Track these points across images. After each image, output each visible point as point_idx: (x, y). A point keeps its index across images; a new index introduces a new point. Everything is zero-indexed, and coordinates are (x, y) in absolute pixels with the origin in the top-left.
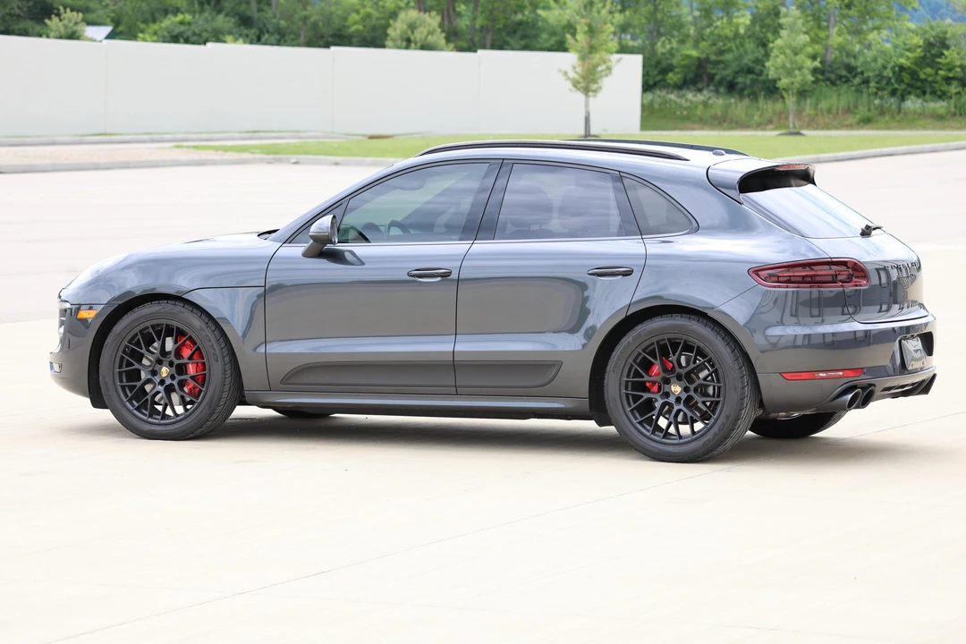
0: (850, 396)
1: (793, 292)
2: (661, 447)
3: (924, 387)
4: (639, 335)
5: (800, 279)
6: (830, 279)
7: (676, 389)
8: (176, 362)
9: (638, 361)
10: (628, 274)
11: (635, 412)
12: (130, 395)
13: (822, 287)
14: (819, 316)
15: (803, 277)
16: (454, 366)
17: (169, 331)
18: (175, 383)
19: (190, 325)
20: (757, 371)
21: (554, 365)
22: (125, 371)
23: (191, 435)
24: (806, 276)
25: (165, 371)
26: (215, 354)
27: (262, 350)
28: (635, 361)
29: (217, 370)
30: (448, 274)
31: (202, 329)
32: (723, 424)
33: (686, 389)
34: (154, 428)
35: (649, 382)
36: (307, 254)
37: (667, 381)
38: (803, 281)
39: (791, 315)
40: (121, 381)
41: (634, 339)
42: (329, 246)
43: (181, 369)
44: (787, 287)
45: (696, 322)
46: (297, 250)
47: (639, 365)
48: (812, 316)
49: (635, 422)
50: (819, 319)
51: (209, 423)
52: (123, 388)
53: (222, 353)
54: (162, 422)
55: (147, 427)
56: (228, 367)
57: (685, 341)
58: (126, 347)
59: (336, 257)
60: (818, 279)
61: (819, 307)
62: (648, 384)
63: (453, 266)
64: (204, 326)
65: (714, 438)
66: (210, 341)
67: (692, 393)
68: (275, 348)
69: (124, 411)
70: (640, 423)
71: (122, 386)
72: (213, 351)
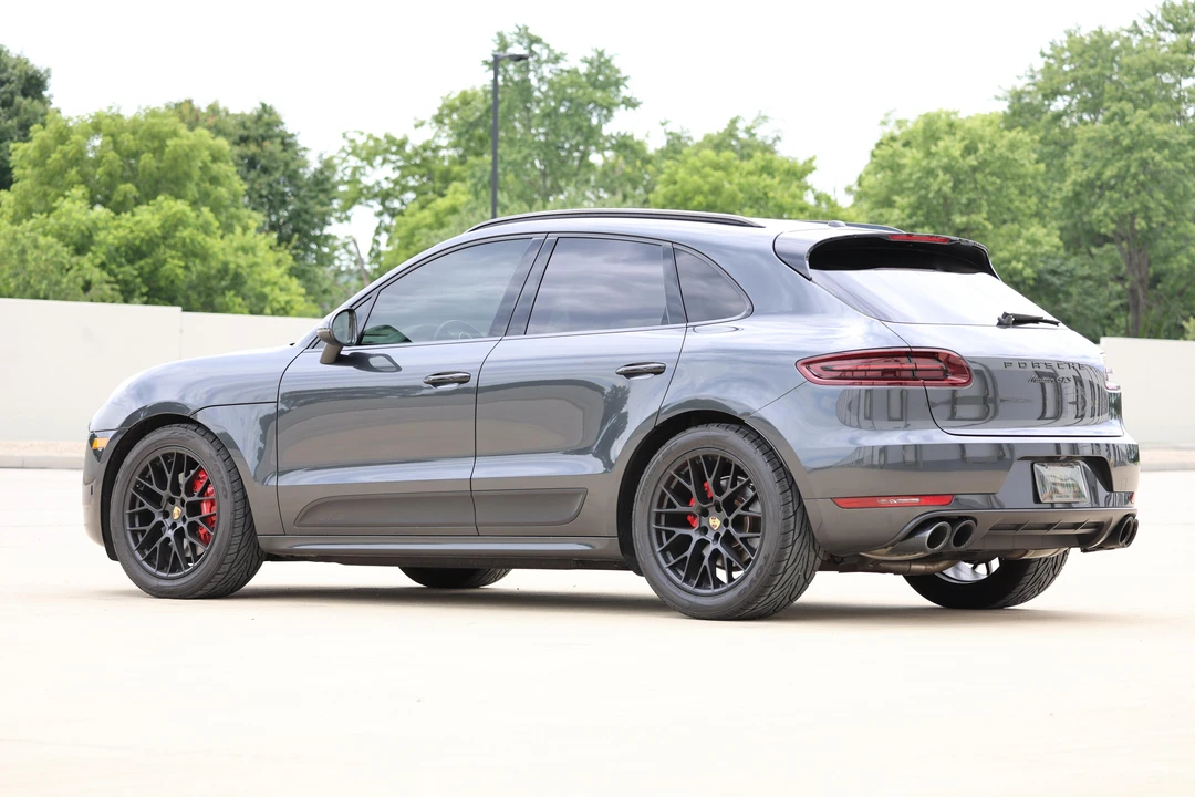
0: (928, 533)
1: (867, 390)
2: (692, 599)
4: (670, 451)
6: (909, 374)
7: (715, 522)
8: (188, 500)
9: (672, 487)
10: (658, 371)
11: (668, 553)
12: (141, 540)
13: (906, 384)
14: (901, 419)
16: (473, 499)
18: (185, 526)
19: (202, 454)
20: (803, 496)
22: (137, 513)
23: (200, 593)
24: (890, 370)
25: (176, 512)
26: (224, 489)
27: (273, 482)
28: (667, 487)
29: (227, 509)
30: (462, 381)
31: (211, 458)
32: (761, 568)
33: (725, 523)
34: (163, 583)
36: (325, 360)
37: (705, 513)
40: (132, 525)
43: (192, 509)
44: (861, 384)
45: (733, 433)
46: (318, 354)
47: (672, 492)
49: (665, 565)
52: (134, 533)
53: (233, 487)
54: (170, 575)
55: (155, 582)
56: (238, 505)
57: (723, 459)
58: (138, 482)
59: (359, 361)
63: (471, 370)
64: (214, 453)
65: (750, 586)
66: (219, 472)
67: (730, 527)
68: (287, 480)
69: (134, 563)
70: (671, 567)
71: (132, 531)
72: (222, 486)
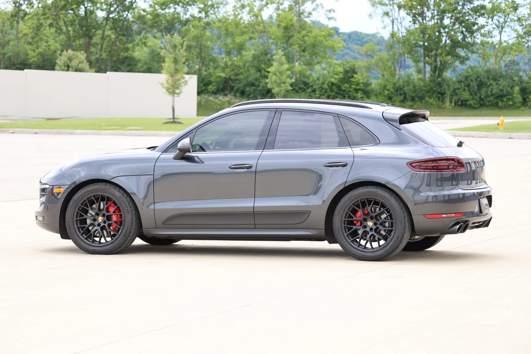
0: (458, 226)
1: (428, 174)
2: (363, 253)
3: (486, 224)
4: (351, 196)
5: (431, 167)
6: (447, 167)
7: (370, 224)
8: (107, 214)
9: (350, 210)
10: (345, 165)
11: (349, 236)
12: (82, 232)
13: (442, 171)
14: (441, 186)
15: (433, 166)
16: (254, 214)
17: (103, 199)
18: (106, 225)
19: (114, 195)
20: (412, 214)
21: (306, 213)
22: (79, 220)
23: (115, 252)
24: (435, 166)
25: (100, 219)
26: (127, 210)
27: (152, 207)
28: (349, 210)
29: (129, 218)
30: (250, 167)
32: (395, 241)
33: (375, 224)
34: (95, 248)
35: (355, 220)
36: (176, 158)
37: (365, 220)
38: (433, 168)
39: (427, 185)
40: (77, 225)
41: (349, 198)
42: (188, 154)
43: (109, 218)
44: (425, 171)
45: (380, 190)
46: (171, 155)
47: (351, 212)
48: (438, 186)
49: (349, 241)
50: (441, 188)
51: (124, 245)
52: (78, 228)
53: (131, 209)
54: (99, 245)
55: (91, 248)
56: (134, 216)
57: (375, 200)
58: (80, 207)
59: (190, 159)
60: (440, 167)
61: (441, 181)
62: (355, 222)
63: (253, 162)
64: (121, 196)
65: (390, 248)
66: (125, 203)
67: (378, 226)
68: (158, 206)
69: (79, 240)
70: (352, 241)
71: (78, 227)
72: (126, 208)
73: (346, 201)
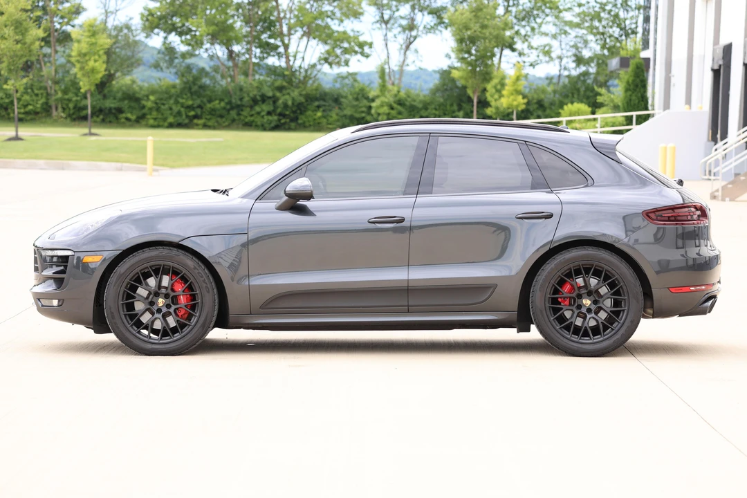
0: (710, 303)
2: (580, 346)
4: (560, 263)
5: (667, 219)
7: (587, 302)
8: (172, 294)
10: (550, 216)
11: (556, 320)
12: (131, 322)
13: (684, 224)
14: (683, 248)
15: (669, 217)
16: (407, 291)
17: (166, 270)
18: (171, 310)
19: (185, 266)
20: (652, 287)
21: (490, 287)
22: (126, 303)
24: (672, 216)
25: (161, 302)
26: (207, 287)
27: (245, 282)
28: (555, 280)
29: (208, 300)
30: (402, 220)
31: (195, 268)
32: (628, 327)
33: (595, 302)
34: (154, 346)
35: (561, 298)
36: (282, 208)
37: (579, 297)
38: (669, 220)
40: (125, 311)
41: (556, 265)
42: (302, 202)
43: (175, 300)
45: (605, 252)
46: (272, 205)
47: (558, 284)
48: (677, 248)
49: (557, 328)
51: (201, 341)
52: (125, 316)
53: (212, 286)
54: (161, 341)
55: (149, 346)
56: (216, 297)
57: (596, 266)
58: (129, 284)
59: (303, 211)
60: (679, 218)
61: (683, 239)
62: (560, 300)
63: (399, 213)
64: (196, 266)
65: (622, 337)
66: (202, 277)
67: (600, 305)
68: (256, 281)
69: (128, 335)
70: (561, 329)
72: (205, 285)
73: (552, 269)
